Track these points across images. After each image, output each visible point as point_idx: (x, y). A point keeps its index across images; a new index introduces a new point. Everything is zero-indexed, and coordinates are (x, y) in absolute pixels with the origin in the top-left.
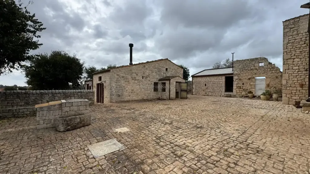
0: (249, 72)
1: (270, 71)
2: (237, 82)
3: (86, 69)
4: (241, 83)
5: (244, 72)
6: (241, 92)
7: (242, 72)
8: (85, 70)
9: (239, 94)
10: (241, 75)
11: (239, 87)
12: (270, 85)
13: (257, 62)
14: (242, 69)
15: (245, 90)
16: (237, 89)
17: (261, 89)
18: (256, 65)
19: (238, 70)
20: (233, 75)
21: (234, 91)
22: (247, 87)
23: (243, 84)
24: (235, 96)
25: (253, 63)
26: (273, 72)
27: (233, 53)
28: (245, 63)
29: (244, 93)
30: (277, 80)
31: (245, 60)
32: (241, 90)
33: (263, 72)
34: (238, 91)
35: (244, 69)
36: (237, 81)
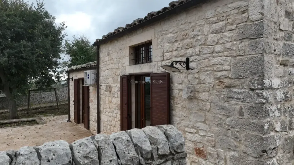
3: (67, 45)
8: (64, 48)
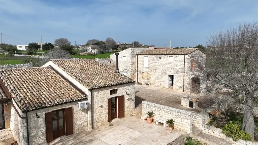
13: (109, 61)
27: (95, 52)
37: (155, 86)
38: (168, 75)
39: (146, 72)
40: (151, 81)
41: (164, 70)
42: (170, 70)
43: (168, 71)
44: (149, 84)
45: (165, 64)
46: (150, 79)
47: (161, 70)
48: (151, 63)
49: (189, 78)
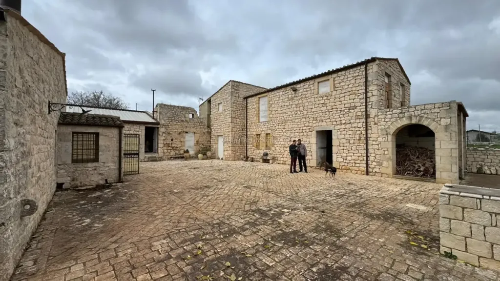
0: (179, 123)
1: (199, 125)
2: (164, 137)
4: (169, 138)
5: (175, 123)
6: (169, 151)
7: (171, 123)
9: (166, 154)
10: (170, 127)
11: (166, 144)
12: (199, 142)
13: (187, 112)
14: (171, 119)
15: (174, 149)
16: (165, 148)
17: (190, 147)
18: (187, 115)
19: (166, 118)
20: (159, 126)
21: (159, 151)
22: (177, 144)
23: (172, 140)
24: (161, 159)
25: (184, 112)
26: (202, 127)
27: (154, 91)
28: (175, 110)
29: (173, 153)
30: (205, 137)
31: (175, 107)
32: (170, 148)
33: (193, 126)
34: (166, 151)
35: (173, 118)
36: (164, 135)
37: (283, 164)
38: (317, 131)
39: (263, 132)
40: (274, 153)
41: (304, 120)
42: (323, 118)
43: (315, 122)
44: (269, 160)
45: (307, 104)
46: (273, 149)
47: (297, 120)
48: (274, 109)
49: (385, 133)
